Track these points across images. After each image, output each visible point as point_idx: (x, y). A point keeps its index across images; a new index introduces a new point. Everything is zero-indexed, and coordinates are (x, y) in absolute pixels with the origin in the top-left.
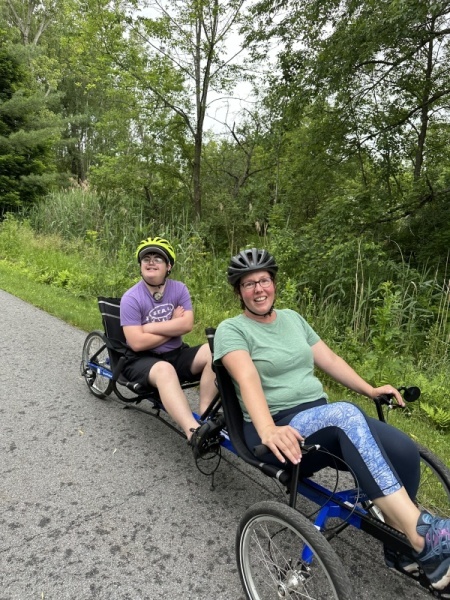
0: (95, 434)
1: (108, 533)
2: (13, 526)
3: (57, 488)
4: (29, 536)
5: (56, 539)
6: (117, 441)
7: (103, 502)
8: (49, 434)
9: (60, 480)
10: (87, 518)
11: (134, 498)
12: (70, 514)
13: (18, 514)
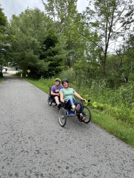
0: (79, 143)
1: (86, 176)
2: (59, 167)
3: (70, 158)
4: (63, 172)
5: (71, 174)
6: (86, 146)
7: (84, 165)
8: (66, 140)
9: (71, 155)
10: (79, 170)
11: (93, 166)
12: (74, 167)
13: (60, 164)
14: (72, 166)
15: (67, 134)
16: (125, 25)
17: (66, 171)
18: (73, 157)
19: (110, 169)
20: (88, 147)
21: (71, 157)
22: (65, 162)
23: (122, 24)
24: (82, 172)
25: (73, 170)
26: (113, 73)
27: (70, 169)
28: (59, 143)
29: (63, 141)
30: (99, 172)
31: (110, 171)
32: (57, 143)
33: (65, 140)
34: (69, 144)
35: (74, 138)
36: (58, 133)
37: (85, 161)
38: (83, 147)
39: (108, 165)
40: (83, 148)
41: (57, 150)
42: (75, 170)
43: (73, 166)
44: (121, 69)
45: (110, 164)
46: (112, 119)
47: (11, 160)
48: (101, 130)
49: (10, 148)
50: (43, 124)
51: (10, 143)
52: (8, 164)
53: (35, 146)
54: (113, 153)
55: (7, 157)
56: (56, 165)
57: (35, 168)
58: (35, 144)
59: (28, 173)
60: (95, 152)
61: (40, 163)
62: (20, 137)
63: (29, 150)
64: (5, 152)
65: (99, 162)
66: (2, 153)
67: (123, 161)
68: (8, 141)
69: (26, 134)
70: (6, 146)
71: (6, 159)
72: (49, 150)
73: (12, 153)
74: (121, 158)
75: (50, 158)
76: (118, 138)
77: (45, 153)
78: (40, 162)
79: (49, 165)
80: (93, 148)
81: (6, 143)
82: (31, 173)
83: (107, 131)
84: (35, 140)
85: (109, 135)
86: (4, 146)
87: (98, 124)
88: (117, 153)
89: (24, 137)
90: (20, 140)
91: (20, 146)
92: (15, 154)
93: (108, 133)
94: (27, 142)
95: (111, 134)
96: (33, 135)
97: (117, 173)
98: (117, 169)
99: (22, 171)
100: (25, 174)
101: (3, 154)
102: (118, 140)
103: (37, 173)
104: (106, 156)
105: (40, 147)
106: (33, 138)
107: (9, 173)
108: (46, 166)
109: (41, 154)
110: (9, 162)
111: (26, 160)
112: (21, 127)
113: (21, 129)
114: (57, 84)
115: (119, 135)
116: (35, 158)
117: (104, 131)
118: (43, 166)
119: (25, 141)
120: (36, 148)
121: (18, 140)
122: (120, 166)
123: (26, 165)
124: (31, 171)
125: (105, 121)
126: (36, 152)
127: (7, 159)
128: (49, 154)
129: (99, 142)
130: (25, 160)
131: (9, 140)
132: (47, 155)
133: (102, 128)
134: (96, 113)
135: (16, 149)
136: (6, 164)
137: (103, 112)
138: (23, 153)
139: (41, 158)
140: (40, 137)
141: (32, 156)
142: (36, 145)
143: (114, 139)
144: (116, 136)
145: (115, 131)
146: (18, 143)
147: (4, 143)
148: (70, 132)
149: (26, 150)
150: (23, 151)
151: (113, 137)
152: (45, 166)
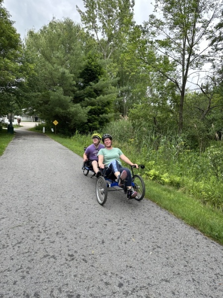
0: (140, 242)
2: (107, 284)
3: (125, 268)
4: (114, 291)
5: (127, 296)
6: (151, 248)
7: (148, 281)
8: (118, 238)
9: (126, 264)
10: (141, 288)
11: (164, 282)
12: (132, 284)
13: (108, 278)
14: (128, 282)
15: (120, 227)
16: (215, 43)
17: (119, 290)
18: (131, 267)
19: (193, 287)
20: (155, 250)
21: (127, 266)
22: (117, 275)
23: (209, 42)
24: (146, 293)
25: (130, 289)
26: (195, 124)
27: (125, 288)
28: (107, 242)
29: (113, 239)
30: (174, 293)
31: (194, 292)
32: (103, 242)
33: (116, 237)
34: (123, 244)
35: (132, 235)
36: (105, 226)
37: (149, 274)
38: (147, 249)
39: (190, 281)
40: (146, 252)
41: (103, 254)
42: (134, 289)
43: (131, 282)
44: (209, 118)
45: (193, 279)
46: (196, 203)
47: (28, 270)
48: (177, 221)
49: (26, 251)
50: (80, 211)
51: (26, 242)
52: (23, 277)
53: (67, 248)
54: (198, 261)
55: (21, 266)
56: (102, 280)
57: (67, 284)
58: (67, 244)
59: (56, 293)
60: (167, 259)
61: (75, 276)
62: (43, 232)
63: (56, 255)
64: (18, 257)
65: (175, 276)
66: (12, 259)
67: (215, 274)
68: (23, 239)
69: (51, 227)
70: (19, 247)
71: (19, 269)
72: (90, 255)
73: (30, 258)
74: (212, 269)
75: (91, 267)
76: (205, 234)
77: (83, 260)
78: (75, 274)
79: (90, 279)
80: (164, 251)
81: (20, 243)
82: (61, 292)
83: (187, 223)
84: (66, 238)
85: (191, 230)
86: (16, 248)
87: (172, 211)
88: (205, 261)
89: (49, 232)
90: (42, 237)
91: (42, 247)
92: (34, 261)
93: (189, 227)
94: (54, 241)
95: (195, 228)
96: (64, 230)
97: (205, 295)
98: (205, 289)
99: (45, 289)
100: (50, 295)
101: (15, 261)
102: (206, 239)
103: (71, 292)
104: (185, 266)
105: (76, 249)
106: (63, 234)
107: (24, 292)
108: (86, 281)
109: (77, 260)
110: (25, 273)
111: (52, 271)
112: (43, 216)
113: (44, 219)
114: (95, 142)
115: (208, 229)
116: (67, 268)
117: (181, 223)
118: (80, 282)
119: (51, 240)
120: (69, 250)
121: (38, 238)
122: (211, 282)
123: (51, 279)
124: (60, 290)
125: (183, 206)
126: (69, 258)
127: (21, 268)
128: (90, 261)
129: (174, 241)
130: (50, 271)
131: (24, 237)
132: (86, 262)
133: (178, 218)
134: (169, 192)
135: (36, 253)
136: (20, 278)
137: (180, 191)
138: (46, 259)
139: (77, 267)
140: (75, 232)
141: (62, 265)
142: (68, 246)
143: (200, 237)
144: (203, 232)
145: (201, 223)
146: (38, 242)
147: (16, 242)
148: (125, 225)
149: (51, 254)
150: (48, 255)
151: (197, 234)
152: (84, 281)
